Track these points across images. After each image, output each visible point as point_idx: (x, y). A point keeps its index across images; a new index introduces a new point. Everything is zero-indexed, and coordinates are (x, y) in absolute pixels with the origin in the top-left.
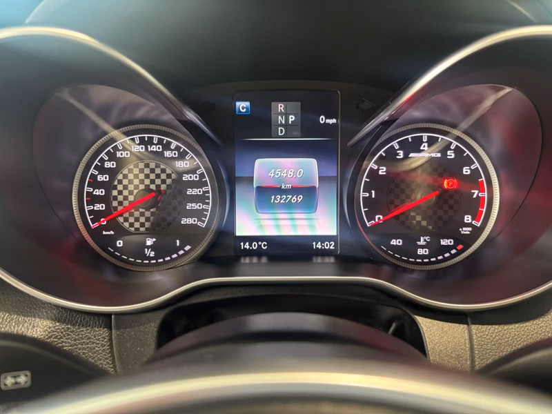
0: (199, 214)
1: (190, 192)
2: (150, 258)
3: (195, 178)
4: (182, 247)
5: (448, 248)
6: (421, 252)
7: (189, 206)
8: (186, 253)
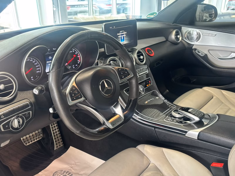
0: (39, 70)
1: (36, 66)
2: (33, 80)
3: (37, 64)
4: (38, 77)
5: (77, 66)
6: (73, 68)
7: (37, 69)
8: (39, 78)
